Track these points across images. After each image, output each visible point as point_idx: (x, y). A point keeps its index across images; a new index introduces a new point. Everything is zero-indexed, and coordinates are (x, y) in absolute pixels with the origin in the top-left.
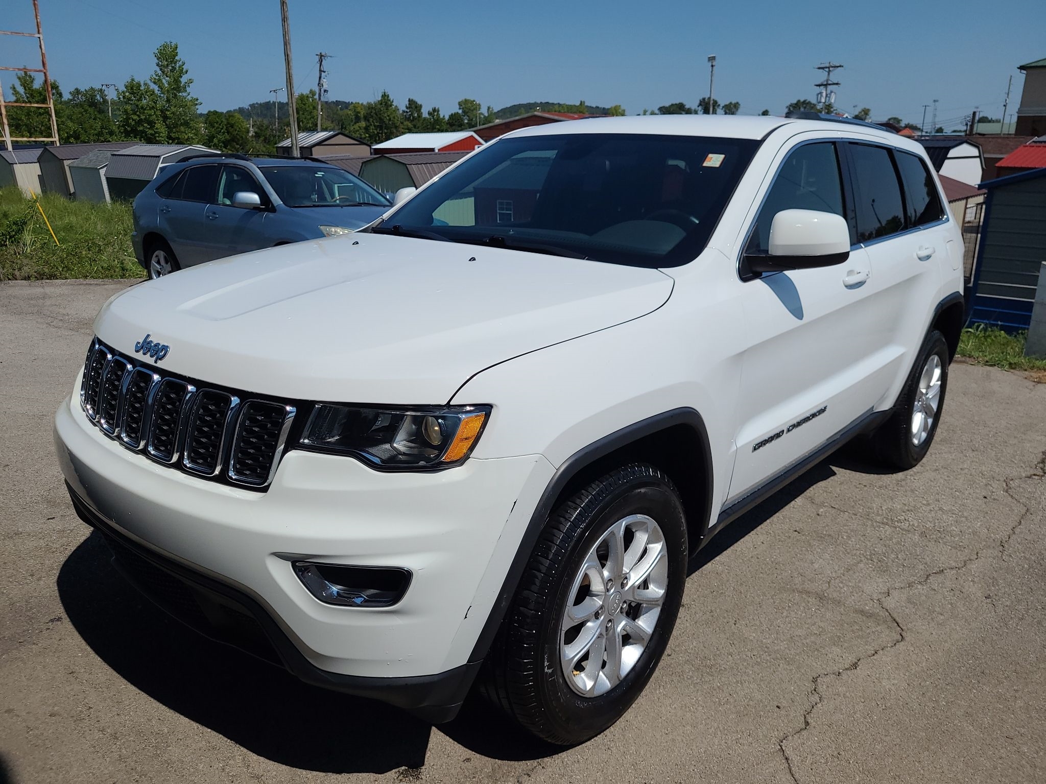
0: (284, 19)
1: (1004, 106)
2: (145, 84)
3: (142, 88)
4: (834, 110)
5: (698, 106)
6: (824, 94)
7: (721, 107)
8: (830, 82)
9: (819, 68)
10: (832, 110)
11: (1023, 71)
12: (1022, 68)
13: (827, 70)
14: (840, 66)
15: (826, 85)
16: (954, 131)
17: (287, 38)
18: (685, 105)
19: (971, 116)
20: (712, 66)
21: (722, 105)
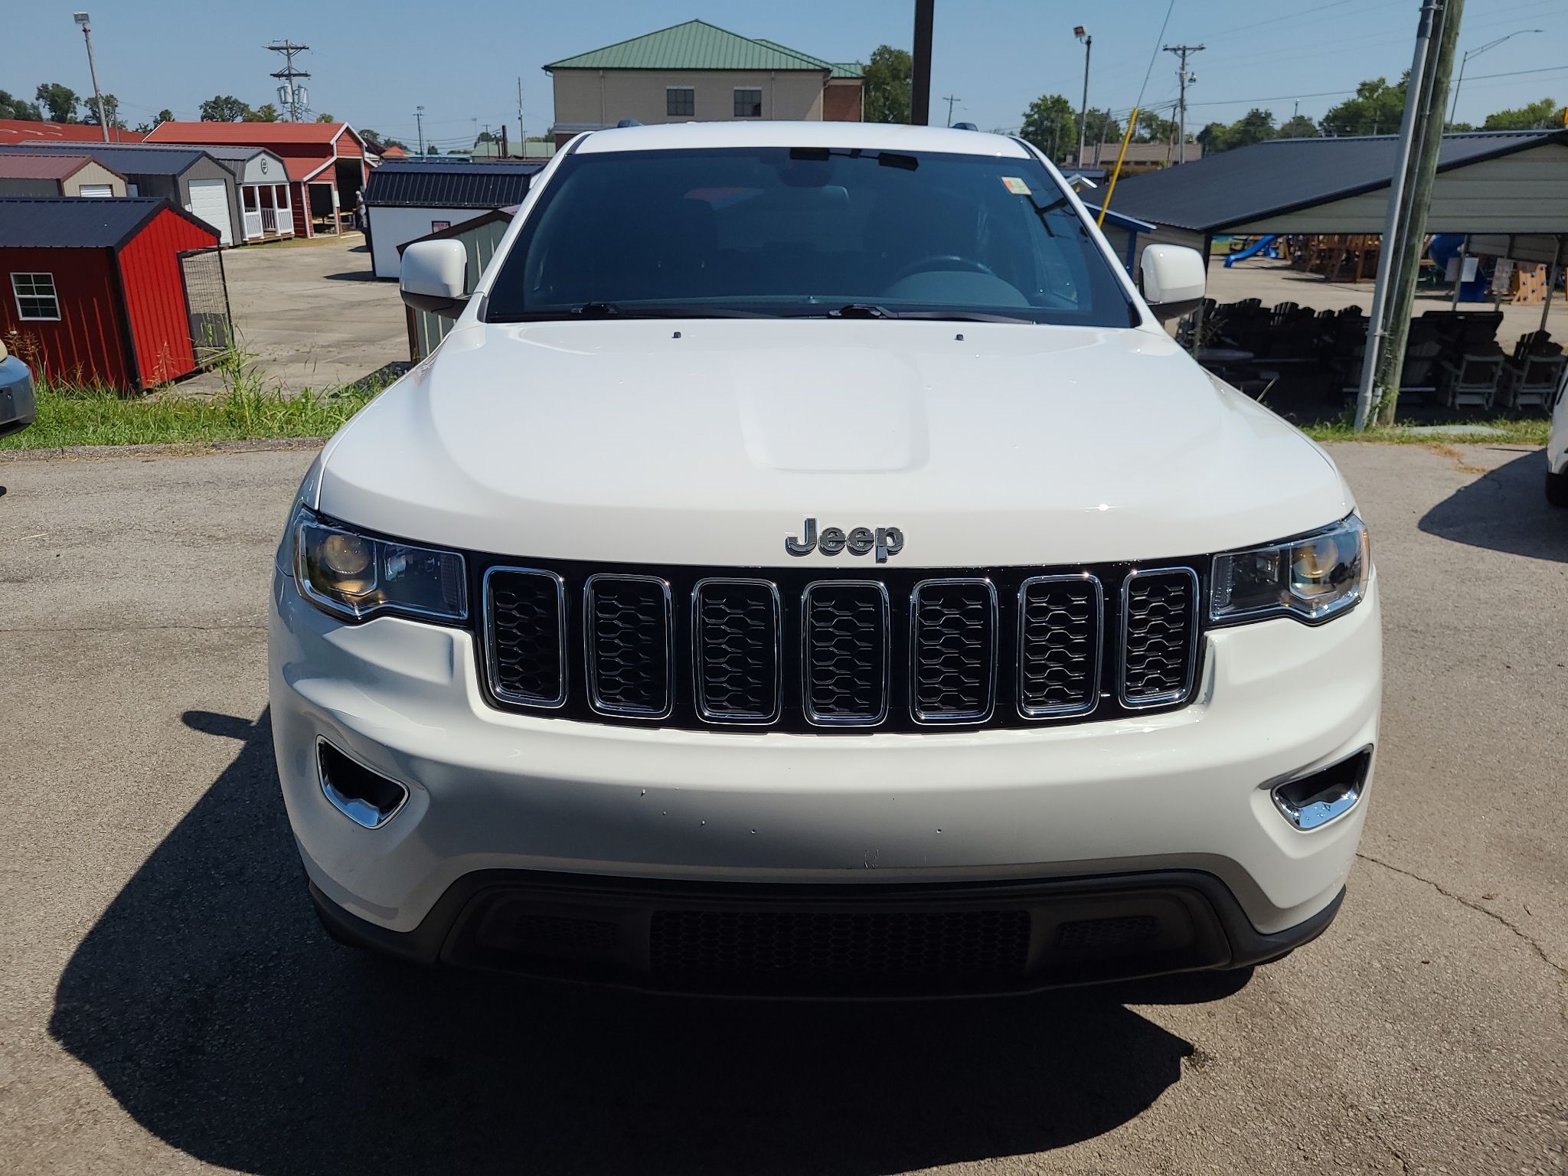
1: (519, 118)
4: (279, 115)
5: (37, 99)
6: (289, 90)
7: (83, 103)
8: (293, 72)
9: (272, 48)
10: (275, 114)
11: (548, 73)
12: (547, 68)
13: (285, 51)
14: (304, 48)
15: (289, 76)
16: (452, 152)
18: (10, 95)
19: (501, 131)
20: (85, 31)
21: (83, 99)
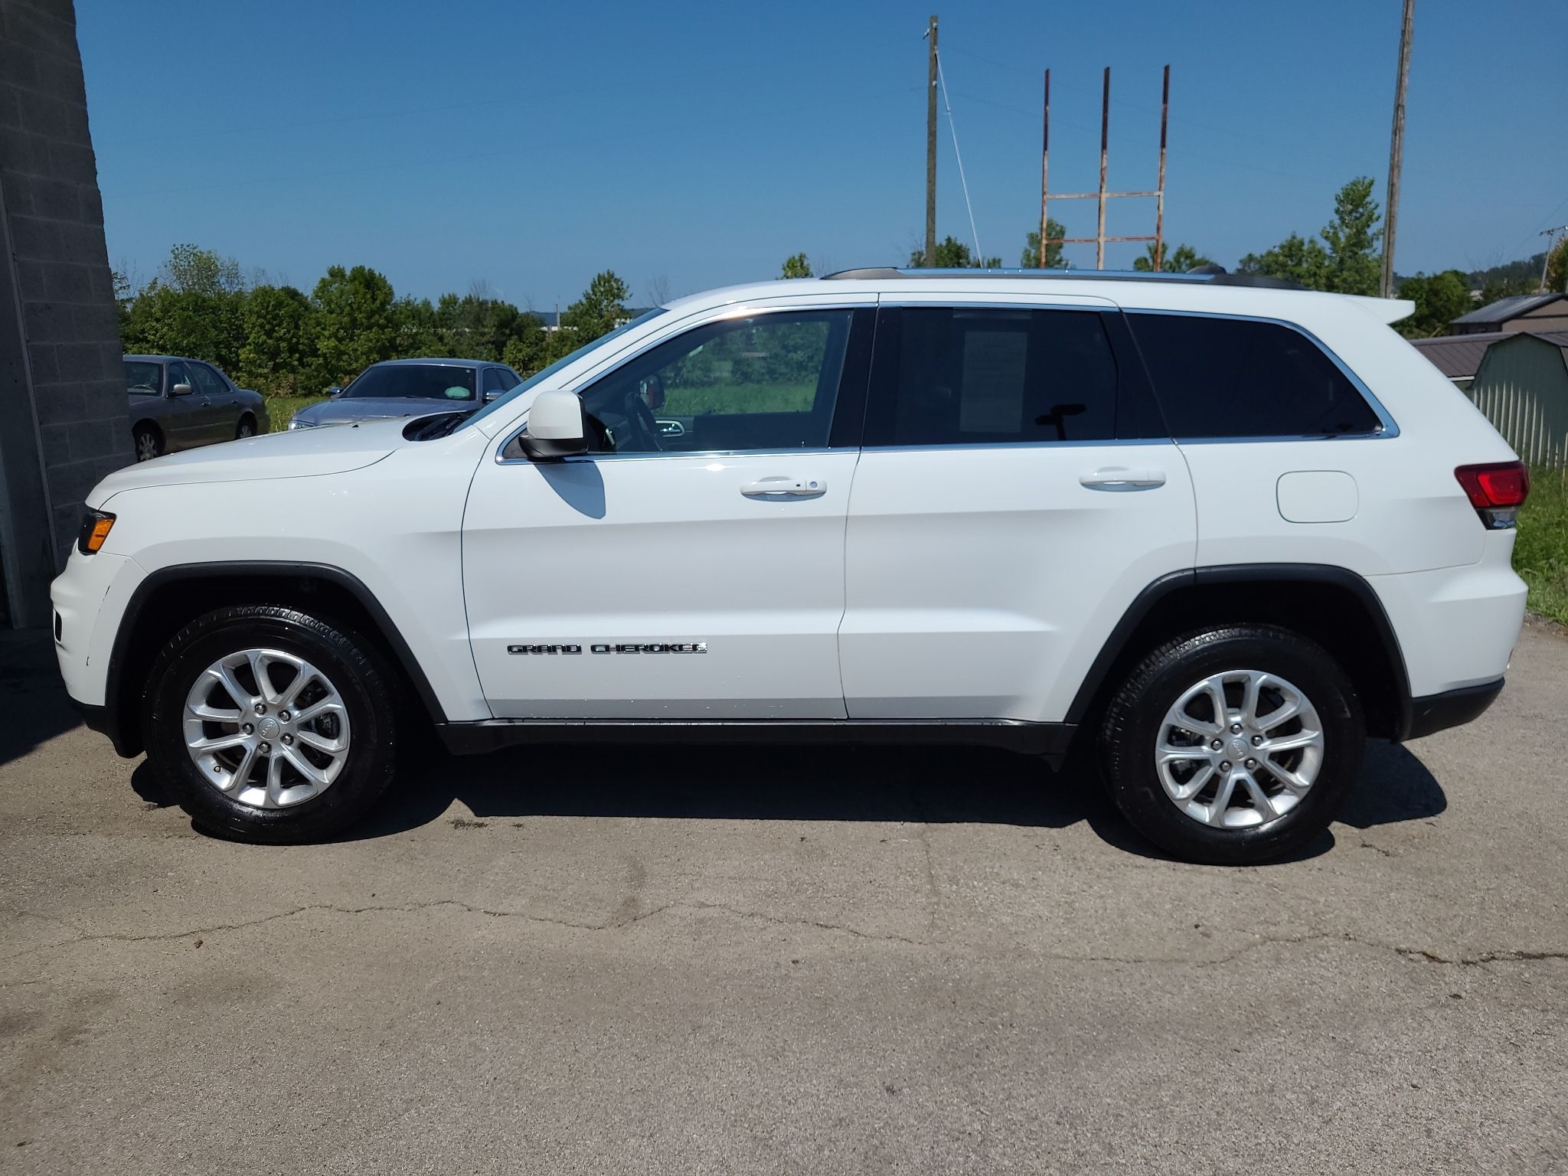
0: (1396, 131)
2: (1311, 241)
3: (1305, 248)
17: (1396, 159)
